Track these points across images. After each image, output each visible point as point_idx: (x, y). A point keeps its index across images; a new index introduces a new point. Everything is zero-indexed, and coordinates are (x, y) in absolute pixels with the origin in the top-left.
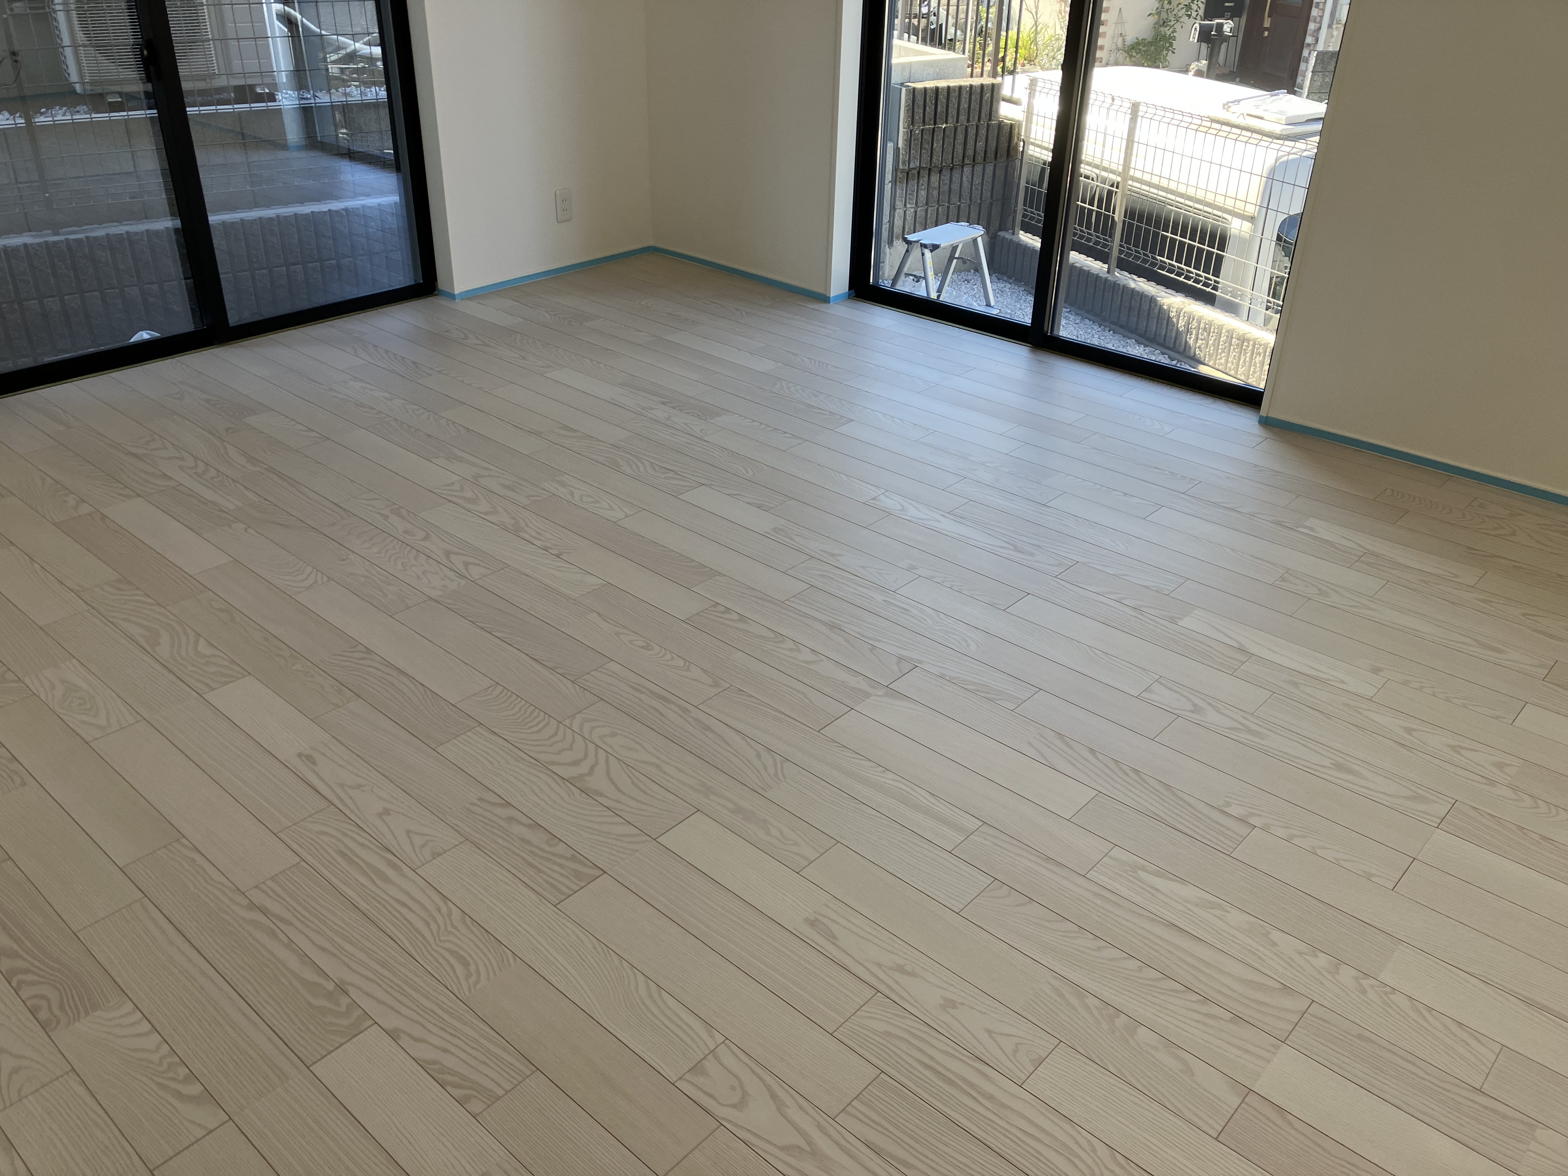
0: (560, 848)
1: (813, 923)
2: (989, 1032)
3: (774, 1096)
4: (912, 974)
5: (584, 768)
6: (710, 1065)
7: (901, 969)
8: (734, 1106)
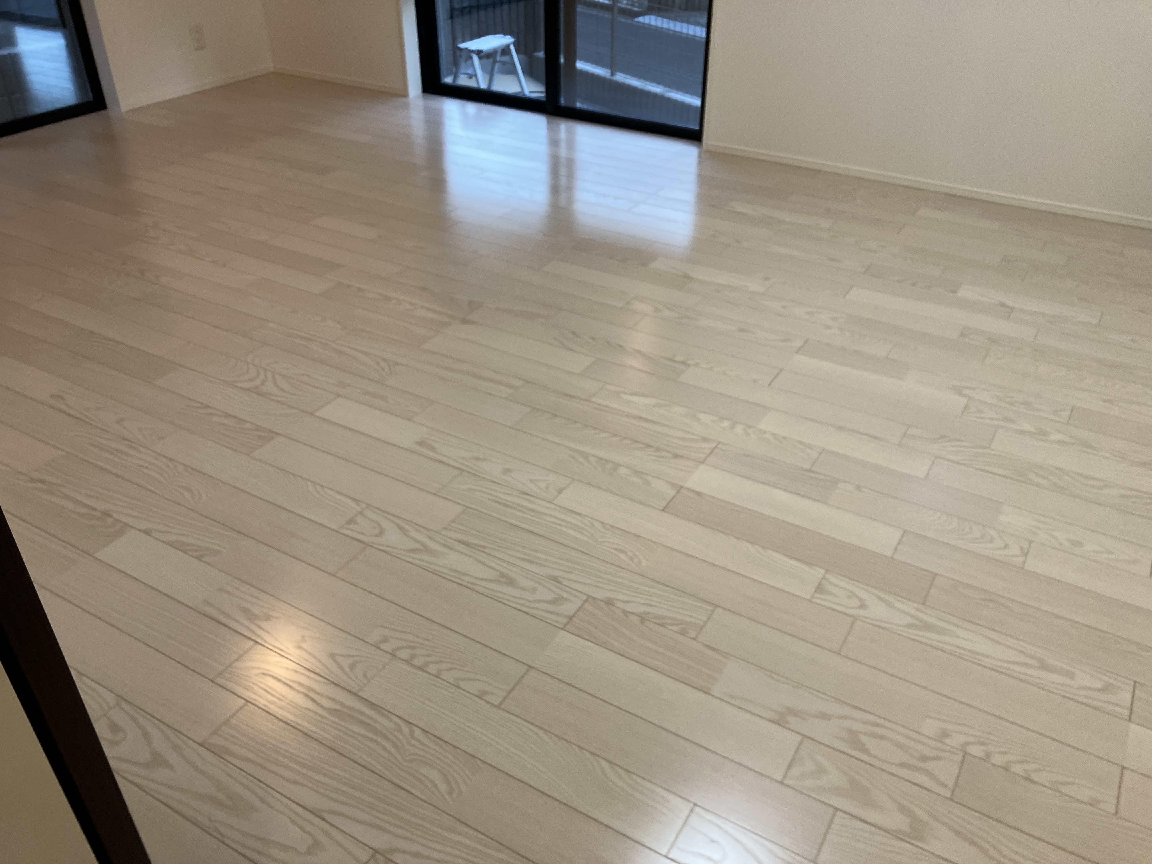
0: (247, 426)
1: (421, 443)
2: (532, 481)
3: (401, 528)
4: (485, 460)
5: (258, 382)
6: (359, 519)
7: (477, 459)
8: (376, 536)
